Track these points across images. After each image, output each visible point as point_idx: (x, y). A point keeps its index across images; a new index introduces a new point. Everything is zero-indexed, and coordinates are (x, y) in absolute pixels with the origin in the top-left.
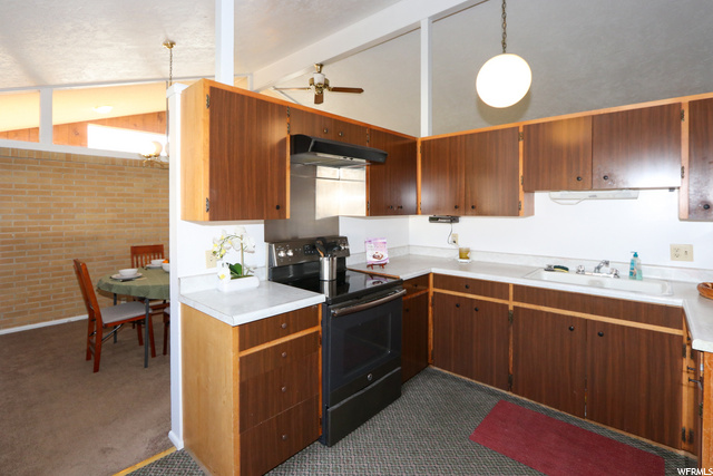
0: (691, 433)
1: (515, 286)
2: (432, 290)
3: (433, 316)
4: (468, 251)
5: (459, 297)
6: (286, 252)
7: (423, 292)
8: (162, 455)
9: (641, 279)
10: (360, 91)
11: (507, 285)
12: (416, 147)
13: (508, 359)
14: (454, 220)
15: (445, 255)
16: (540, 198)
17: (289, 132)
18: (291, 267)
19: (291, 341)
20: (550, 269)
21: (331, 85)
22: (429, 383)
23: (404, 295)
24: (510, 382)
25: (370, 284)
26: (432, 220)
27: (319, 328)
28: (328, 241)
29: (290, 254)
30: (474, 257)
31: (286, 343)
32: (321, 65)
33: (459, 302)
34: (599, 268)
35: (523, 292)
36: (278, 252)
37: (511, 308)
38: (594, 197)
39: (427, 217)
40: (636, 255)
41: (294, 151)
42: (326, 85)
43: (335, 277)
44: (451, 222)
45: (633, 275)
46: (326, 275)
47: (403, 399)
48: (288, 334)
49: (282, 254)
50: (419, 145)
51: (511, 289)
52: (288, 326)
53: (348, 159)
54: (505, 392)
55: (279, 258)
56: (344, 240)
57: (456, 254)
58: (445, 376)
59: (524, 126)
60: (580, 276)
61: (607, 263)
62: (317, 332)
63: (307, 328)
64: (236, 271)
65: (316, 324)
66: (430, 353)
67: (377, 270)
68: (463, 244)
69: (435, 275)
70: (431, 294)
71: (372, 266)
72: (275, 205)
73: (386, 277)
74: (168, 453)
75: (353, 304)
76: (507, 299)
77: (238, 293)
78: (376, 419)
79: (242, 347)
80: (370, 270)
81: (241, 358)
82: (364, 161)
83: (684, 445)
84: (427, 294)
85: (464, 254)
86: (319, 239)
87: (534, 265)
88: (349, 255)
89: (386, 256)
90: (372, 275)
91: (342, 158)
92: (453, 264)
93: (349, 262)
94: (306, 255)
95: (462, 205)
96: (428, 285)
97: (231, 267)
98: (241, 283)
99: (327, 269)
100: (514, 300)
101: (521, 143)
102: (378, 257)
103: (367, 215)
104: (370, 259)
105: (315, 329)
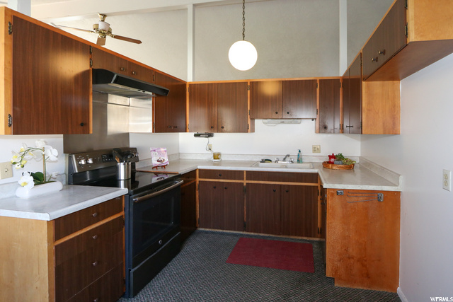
0: (321, 229)
1: (247, 172)
2: (198, 179)
3: (199, 196)
4: (219, 154)
5: (215, 182)
6: (86, 160)
7: (192, 182)
9: (302, 163)
10: (139, 42)
11: (242, 172)
12: (185, 88)
13: (244, 213)
14: (210, 135)
15: (205, 158)
16: (258, 122)
17: (91, 66)
18: (88, 172)
19: (100, 226)
20: (263, 161)
21: (114, 33)
22: (198, 239)
23: (182, 184)
24: (245, 226)
25: (155, 180)
26: (196, 135)
27: (123, 213)
28: (123, 152)
29: (90, 162)
30: (223, 158)
31: (97, 228)
32: (104, 16)
33: (215, 185)
34: (285, 159)
35: (252, 175)
36: (78, 161)
37: (245, 184)
38: (283, 122)
39: (193, 134)
40: (300, 151)
41: (96, 81)
42: (110, 32)
43: (130, 177)
44: (209, 137)
45: (299, 161)
46: (122, 176)
47: (182, 252)
48: (99, 221)
49: (83, 162)
50: (188, 87)
51: (245, 174)
52: (98, 214)
53: (141, 91)
54: (241, 233)
55: (80, 166)
56: (135, 150)
57: (211, 157)
58: (207, 232)
59: (250, 82)
60: (276, 164)
61: (289, 156)
62: (122, 216)
63: (113, 214)
64: (39, 179)
65: (120, 211)
66: (197, 220)
67: (160, 170)
68: (215, 150)
69: (200, 170)
70: (197, 183)
71: (156, 167)
72: (80, 122)
73: (166, 174)
75: (149, 193)
76: (243, 180)
78: (165, 270)
79: (57, 237)
80: (155, 170)
81: (56, 247)
82: (151, 93)
83: (319, 235)
84: (195, 183)
85: (216, 156)
86: (114, 149)
87: (255, 160)
88: (138, 161)
89: (166, 160)
90: (156, 174)
91: (136, 90)
92: (209, 162)
93: (138, 166)
94: (103, 162)
95: (216, 126)
96: (195, 177)
97: (33, 175)
98: (44, 189)
100: (247, 180)
101: (249, 91)
102: (161, 161)
103: (153, 132)
104: (155, 163)
105: (118, 215)
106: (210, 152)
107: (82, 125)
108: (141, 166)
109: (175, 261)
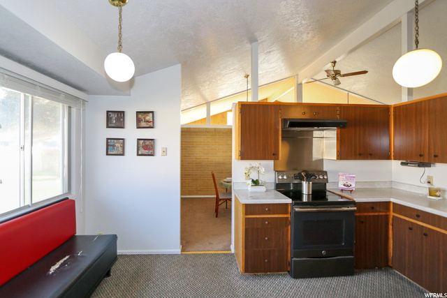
2: (392, 214)
3: (393, 233)
5: (412, 222)
6: (283, 176)
7: (382, 214)
8: (226, 252)
17: (280, 117)
19: (271, 218)
23: (353, 211)
26: (402, 164)
27: (289, 216)
28: (310, 173)
29: (285, 177)
31: (268, 218)
33: (412, 226)
36: (278, 176)
43: (311, 193)
46: (305, 191)
47: (356, 278)
48: (270, 214)
49: (280, 177)
50: (392, 110)
52: (269, 210)
55: (279, 179)
56: (325, 173)
62: (288, 218)
63: (280, 214)
64: (256, 183)
65: (288, 213)
66: (391, 258)
67: (344, 194)
70: (391, 217)
71: (342, 190)
72: (272, 153)
74: (229, 252)
77: (255, 192)
79: (246, 214)
80: (341, 193)
81: (246, 218)
84: (387, 217)
85: (433, 193)
88: (327, 182)
89: (353, 186)
92: (422, 200)
94: (296, 179)
95: (426, 154)
96: (388, 209)
97: (253, 181)
98: (257, 189)
99: (306, 188)
102: (348, 186)
103: (338, 159)
104: (341, 186)
105: (285, 216)
106: (427, 186)
107: (274, 154)
108: (332, 188)
109: (342, 279)
